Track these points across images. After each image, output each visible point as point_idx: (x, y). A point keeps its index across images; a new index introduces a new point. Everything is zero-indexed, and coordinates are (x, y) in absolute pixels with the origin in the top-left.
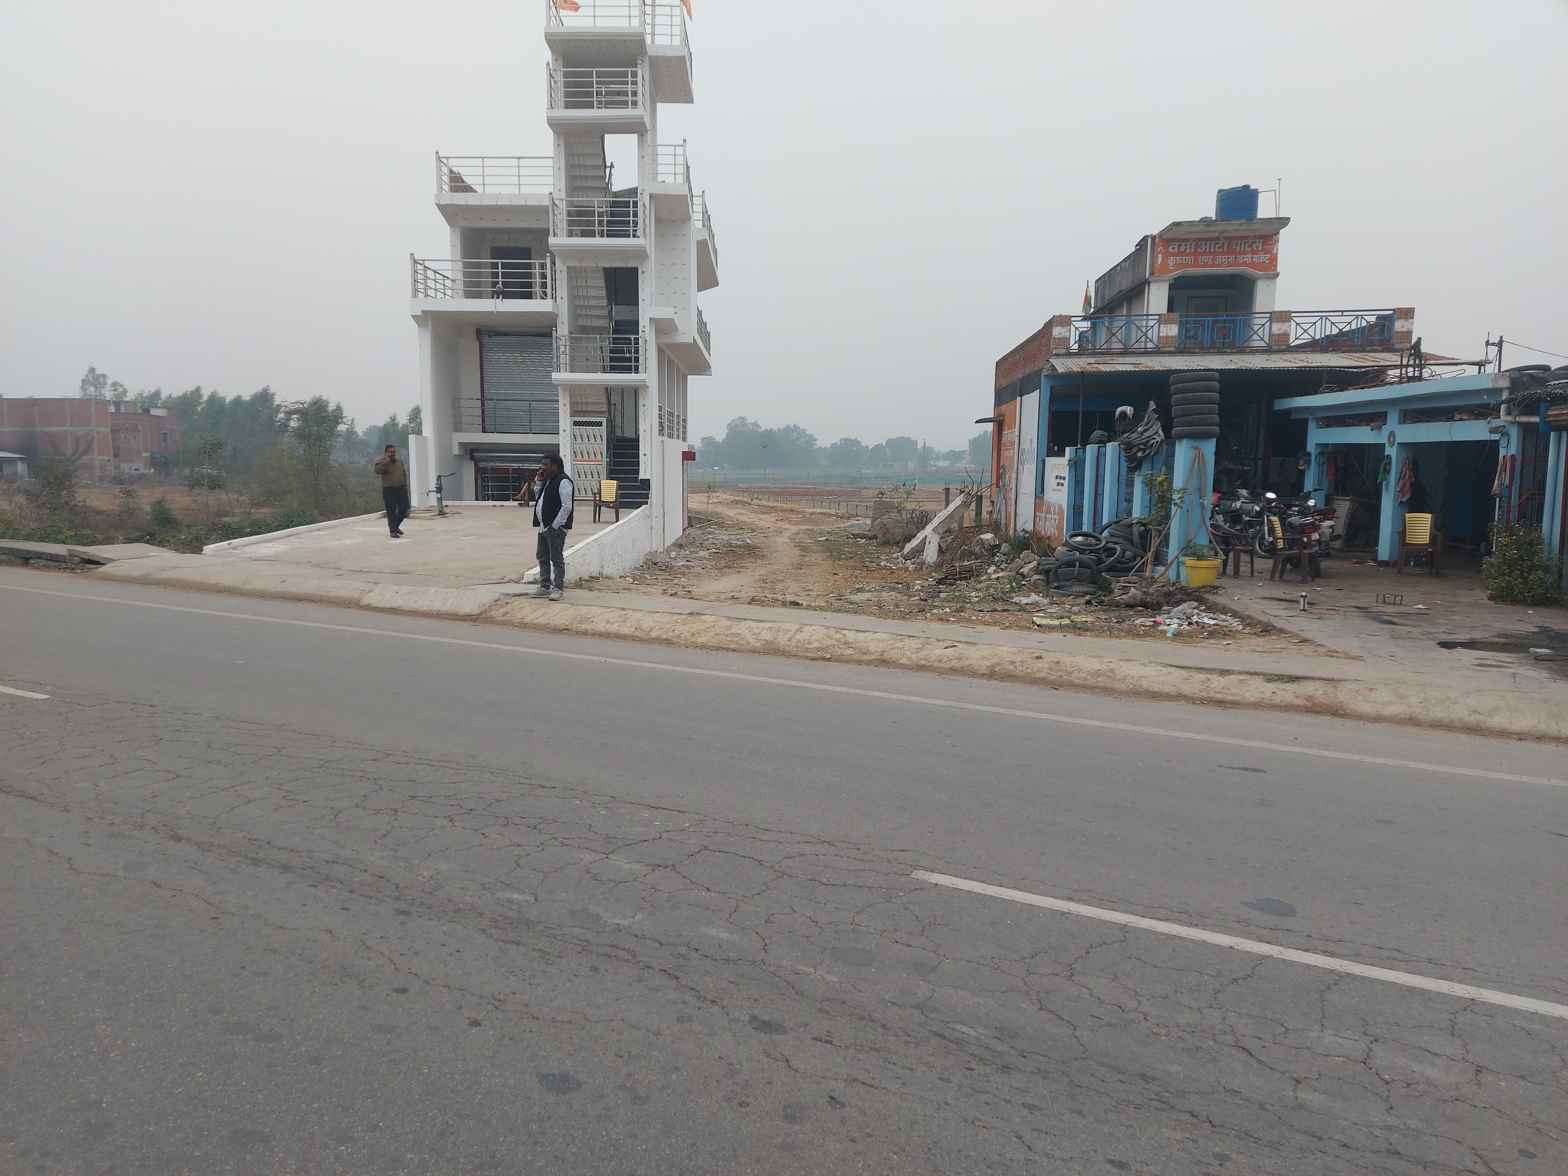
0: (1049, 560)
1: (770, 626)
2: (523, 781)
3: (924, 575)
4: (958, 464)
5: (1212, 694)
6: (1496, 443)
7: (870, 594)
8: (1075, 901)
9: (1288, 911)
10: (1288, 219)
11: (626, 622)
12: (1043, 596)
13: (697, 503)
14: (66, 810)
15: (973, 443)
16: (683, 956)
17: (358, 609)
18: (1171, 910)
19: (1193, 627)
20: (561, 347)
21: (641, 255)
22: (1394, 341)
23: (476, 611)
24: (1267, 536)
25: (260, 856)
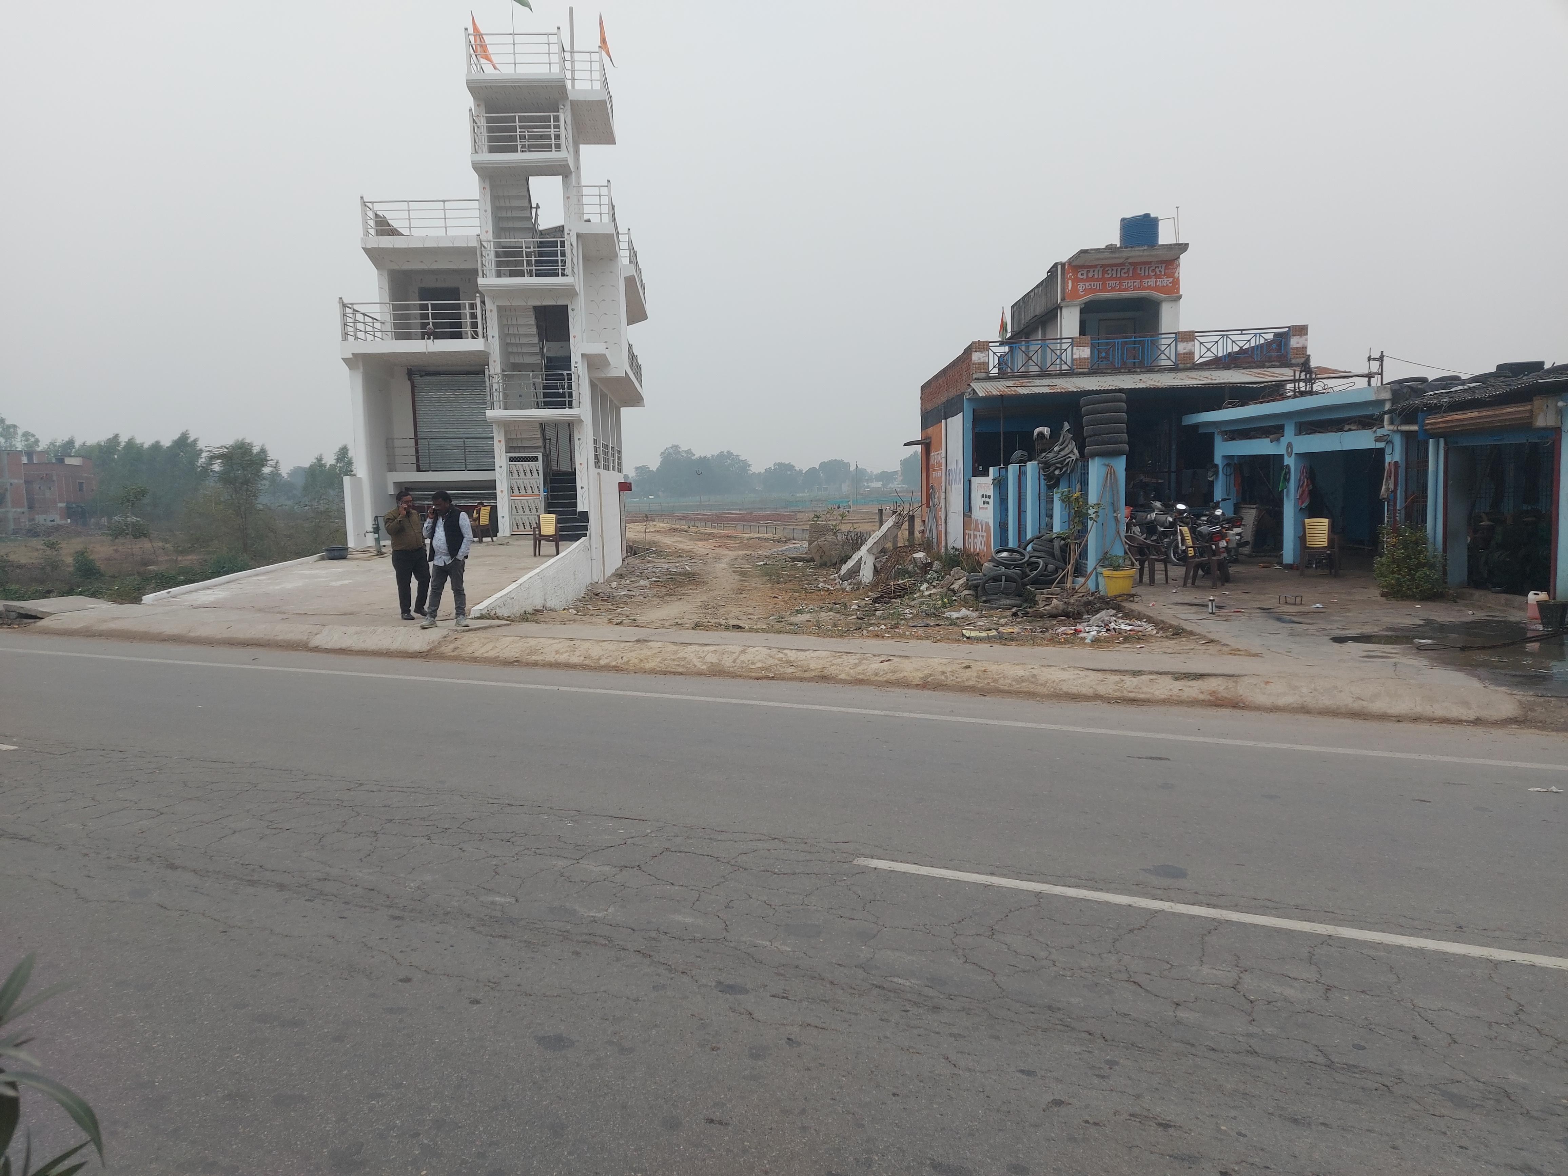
0: (977, 576)
1: (715, 649)
2: (492, 801)
3: (861, 595)
4: (890, 485)
5: (1125, 694)
6: (1382, 451)
7: (809, 615)
8: (996, 876)
9: (1180, 874)
10: (1187, 245)
11: (575, 651)
12: (973, 610)
13: (635, 532)
14: (61, 848)
15: (905, 463)
16: (654, 938)
17: (307, 651)
18: (1080, 879)
19: (1111, 633)
20: (494, 385)
21: (571, 292)
22: (1290, 356)
23: (425, 648)
24: (1180, 545)
25: (255, 878)
